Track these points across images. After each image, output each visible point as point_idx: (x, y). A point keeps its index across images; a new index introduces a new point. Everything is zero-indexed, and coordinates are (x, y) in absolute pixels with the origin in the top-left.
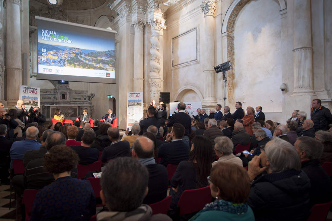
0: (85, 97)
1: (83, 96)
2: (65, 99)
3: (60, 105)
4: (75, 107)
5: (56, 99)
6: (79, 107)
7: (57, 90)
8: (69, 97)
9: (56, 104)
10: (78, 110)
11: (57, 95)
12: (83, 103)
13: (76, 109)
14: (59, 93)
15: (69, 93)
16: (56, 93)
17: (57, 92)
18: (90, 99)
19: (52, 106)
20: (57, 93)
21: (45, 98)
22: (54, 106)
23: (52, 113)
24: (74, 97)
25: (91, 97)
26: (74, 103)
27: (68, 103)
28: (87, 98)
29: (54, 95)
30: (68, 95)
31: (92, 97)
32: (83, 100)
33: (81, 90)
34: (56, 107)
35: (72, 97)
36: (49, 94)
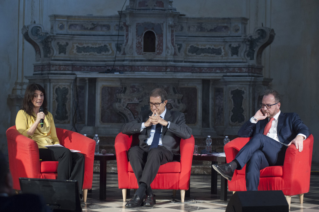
0: (234, 45)
1: (228, 39)
2: (157, 51)
3: (137, 75)
4: (191, 85)
5: (124, 54)
6: (206, 82)
7: (128, 19)
8: (170, 45)
9: (122, 69)
10: (200, 95)
11: (127, 35)
12: (227, 68)
13: (195, 90)
14: (133, 31)
15: (171, 26)
16: (124, 28)
17: (127, 27)
18: (256, 50)
19: (106, 80)
20: (127, 31)
21: (86, 49)
22: (112, 80)
23: (102, 108)
24: (194, 44)
25: (260, 44)
26: (192, 70)
27: (167, 67)
28: (244, 48)
29: (116, 38)
30: (169, 38)
31: (263, 41)
32: (226, 55)
33: (221, 16)
34: (117, 84)
35: (184, 45)
36: (101, 33)
